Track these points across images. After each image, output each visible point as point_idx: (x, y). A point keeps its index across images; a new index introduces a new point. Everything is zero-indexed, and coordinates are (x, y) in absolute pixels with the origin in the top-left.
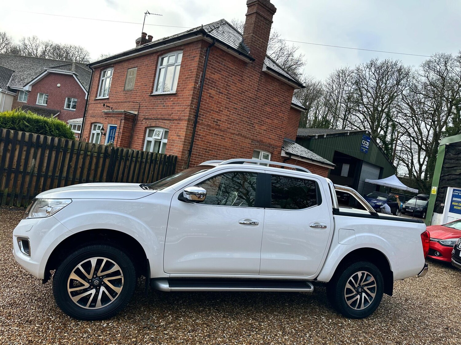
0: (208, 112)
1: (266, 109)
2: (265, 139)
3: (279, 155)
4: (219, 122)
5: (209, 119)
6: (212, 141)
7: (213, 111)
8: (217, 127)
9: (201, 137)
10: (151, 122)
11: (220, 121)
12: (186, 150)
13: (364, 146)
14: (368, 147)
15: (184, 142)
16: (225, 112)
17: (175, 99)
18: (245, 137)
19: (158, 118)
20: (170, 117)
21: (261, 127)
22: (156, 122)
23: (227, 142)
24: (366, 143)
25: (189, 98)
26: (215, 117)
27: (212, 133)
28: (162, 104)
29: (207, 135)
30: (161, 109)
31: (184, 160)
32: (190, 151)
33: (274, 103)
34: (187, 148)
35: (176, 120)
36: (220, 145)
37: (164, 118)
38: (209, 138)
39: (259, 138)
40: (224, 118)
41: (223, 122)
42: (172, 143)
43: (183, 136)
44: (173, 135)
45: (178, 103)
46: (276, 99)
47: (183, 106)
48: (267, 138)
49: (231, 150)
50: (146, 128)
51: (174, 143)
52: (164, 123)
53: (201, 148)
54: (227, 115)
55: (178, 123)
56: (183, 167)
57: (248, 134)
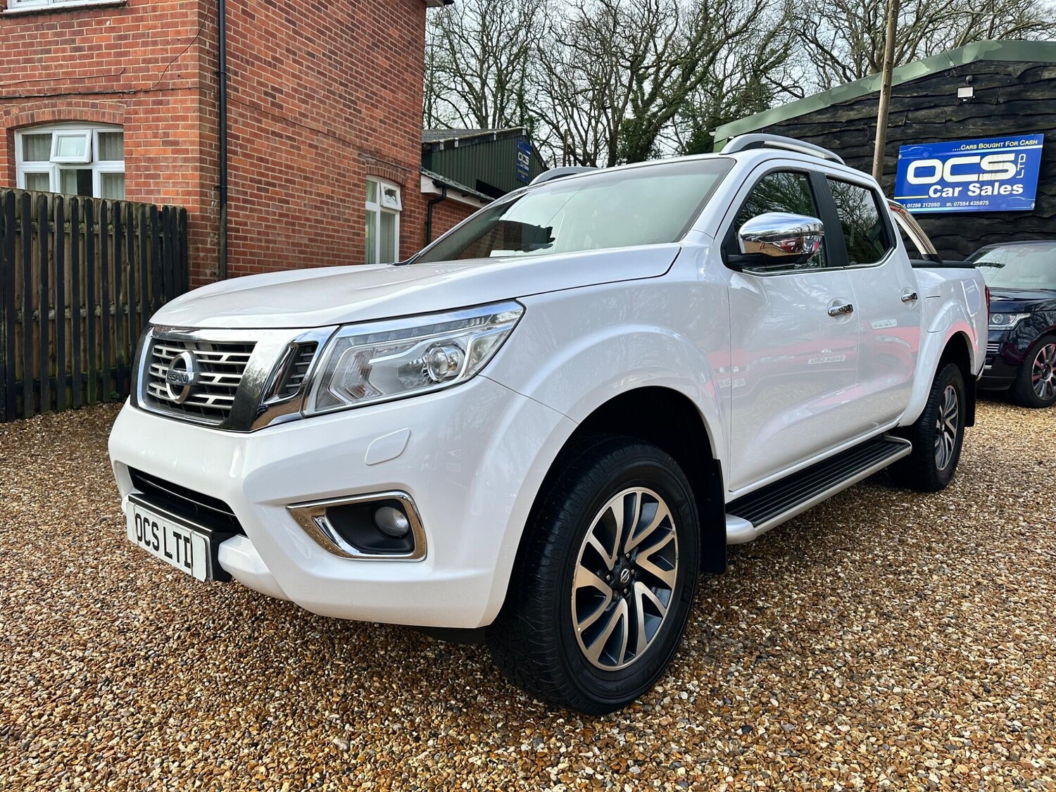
0: (247, 62)
1: (377, 58)
2: (384, 147)
3: (417, 189)
4: (277, 95)
5: (253, 88)
6: (270, 155)
7: (259, 59)
8: (276, 112)
9: (241, 145)
10: (31, 108)
11: (281, 92)
12: (209, 187)
13: (522, 166)
14: (527, 169)
15: (202, 160)
16: (289, 65)
17: (122, 21)
18: (344, 142)
19: (59, 92)
20: (116, 86)
21: (373, 111)
22: (54, 106)
23: (304, 157)
24: (524, 159)
25: (185, 15)
26: (268, 79)
27: (267, 131)
28: (66, 42)
29: (256, 135)
30: (64, 59)
31: (208, 219)
32: (222, 189)
33: (392, 43)
34: (212, 179)
35: (146, 92)
36: (292, 168)
37: (87, 88)
38: (262, 145)
39: (372, 144)
40: (288, 85)
41: (287, 94)
42: (147, 168)
43: (192, 143)
44: (144, 143)
45: (142, 35)
46: (393, 32)
47: (167, 43)
48: (387, 142)
49: (318, 181)
50: (10, 131)
51: (156, 168)
52: (94, 106)
53: (245, 178)
54: (294, 76)
55: (160, 103)
56: (209, 240)
57: (349, 133)
